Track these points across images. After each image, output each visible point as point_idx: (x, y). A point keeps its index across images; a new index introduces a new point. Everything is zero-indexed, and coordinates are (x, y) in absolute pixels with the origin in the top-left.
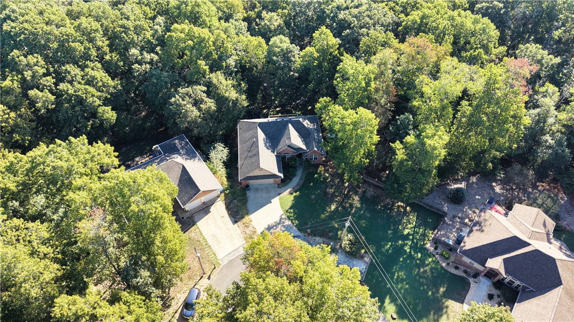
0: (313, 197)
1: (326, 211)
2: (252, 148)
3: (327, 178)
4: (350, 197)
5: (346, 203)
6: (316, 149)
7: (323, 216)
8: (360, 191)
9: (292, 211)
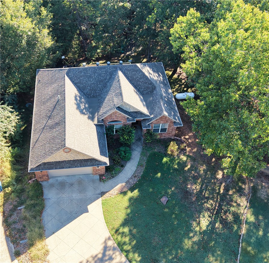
0: (164, 200)
1: (192, 231)
2: (55, 113)
3: (184, 164)
4: (232, 201)
5: (225, 212)
6: (166, 113)
7: (188, 244)
8: (246, 187)
9: (126, 230)
